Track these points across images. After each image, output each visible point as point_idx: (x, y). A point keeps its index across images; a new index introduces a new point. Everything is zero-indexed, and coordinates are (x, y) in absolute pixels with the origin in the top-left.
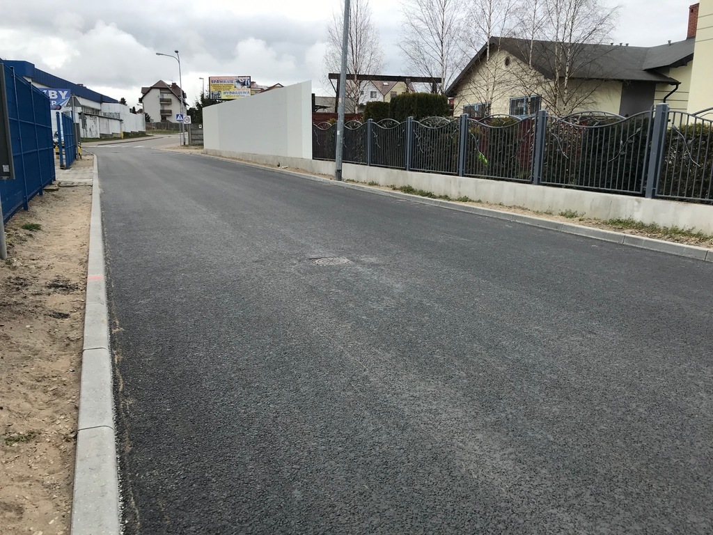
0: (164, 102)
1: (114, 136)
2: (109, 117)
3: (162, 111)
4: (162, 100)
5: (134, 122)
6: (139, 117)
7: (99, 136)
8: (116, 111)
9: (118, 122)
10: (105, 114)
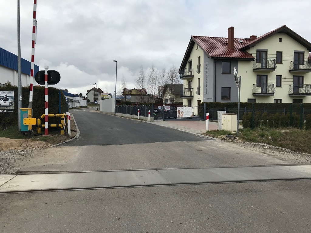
0: (95, 95)
1: (77, 107)
2: (76, 102)
3: (94, 98)
4: (94, 94)
5: (83, 103)
6: (85, 101)
7: (72, 108)
8: (78, 99)
9: (78, 103)
10: (74, 100)
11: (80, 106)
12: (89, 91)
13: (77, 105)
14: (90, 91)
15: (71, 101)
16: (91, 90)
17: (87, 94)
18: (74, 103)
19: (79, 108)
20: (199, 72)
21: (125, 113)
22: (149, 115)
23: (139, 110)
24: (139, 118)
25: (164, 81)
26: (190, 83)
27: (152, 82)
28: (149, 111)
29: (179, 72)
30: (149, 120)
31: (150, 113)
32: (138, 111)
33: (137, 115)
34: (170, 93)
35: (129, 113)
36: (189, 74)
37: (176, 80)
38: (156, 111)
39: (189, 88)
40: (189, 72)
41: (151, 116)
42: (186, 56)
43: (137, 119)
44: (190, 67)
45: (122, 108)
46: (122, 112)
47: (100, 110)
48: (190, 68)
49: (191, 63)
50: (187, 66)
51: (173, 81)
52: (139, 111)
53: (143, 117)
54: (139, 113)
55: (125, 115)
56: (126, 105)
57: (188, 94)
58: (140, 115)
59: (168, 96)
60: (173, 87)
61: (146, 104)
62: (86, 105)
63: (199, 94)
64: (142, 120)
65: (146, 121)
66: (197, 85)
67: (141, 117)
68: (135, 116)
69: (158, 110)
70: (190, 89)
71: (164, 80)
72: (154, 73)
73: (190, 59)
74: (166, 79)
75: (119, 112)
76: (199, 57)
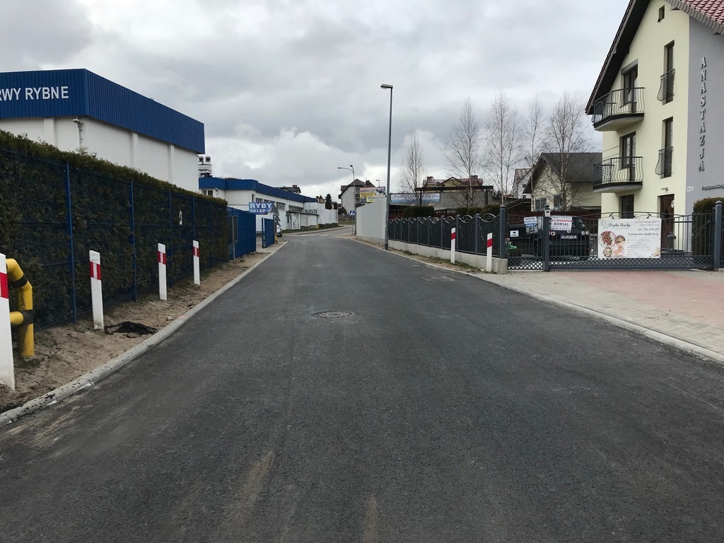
1: (312, 227)
2: (309, 213)
4: (358, 196)
5: (329, 216)
6: (333, 212)
7: (299, 228)
8: (315, 208)
9: (315, 217)
10: (306, 211)
11: (320, 225)
12: (344, 189)
13: (312, 221)
14: (347, 189)
15: (298, 211)
16: (349, 186)
17: (340, 197)
18: (306, 216)
19: (316, 229)
20: (668, 96)
21: (413, 241)
22: (490, 250)
23: (453, 230)
24: (453, 261)
25: (537, 143)
26: (627, 142)
27: (498, 146)
28: (490, 236)
29: (587, 109)
30: (489, 268)
31: (495, 243)
32: (450, 237)
33: (448, 247)
34: (555, 177)
35: (423, 242)
36: (626, 109)
37: (574, 138)
38: (515, 234)
39: (623, 157)
40: (625, 104)
41: (495, 254)
42: (614, 52)
43: (448, 261)
44: (627, 86)
45: (405, 225)
46: (405, 239)
47: (357, 235)
48: (630, 87)
49: (632, 73)
50: (619, 84)
51: (567, 140)
52: (454, 236)
53: (467, 257)
54: (453, 242)
55: (413, 247)
56: (416, 217)
57: (622, 176)
58: (459, 249)
59: (549, 188)
60: (565, 161)
61: (479, 210)
62: (334, 221)
63: (666, 172)
64: (465, 266)
65: (479, 271)
66: (659, 144)
67: (460, 256)
68: (442, 253)
69: (522, 230)
70: (627, 160)
71: (536, 139)
72: (506, 119)
73: (629, 62)
74: (544, 136)
75: (397, 238)
76: (670, 47)
